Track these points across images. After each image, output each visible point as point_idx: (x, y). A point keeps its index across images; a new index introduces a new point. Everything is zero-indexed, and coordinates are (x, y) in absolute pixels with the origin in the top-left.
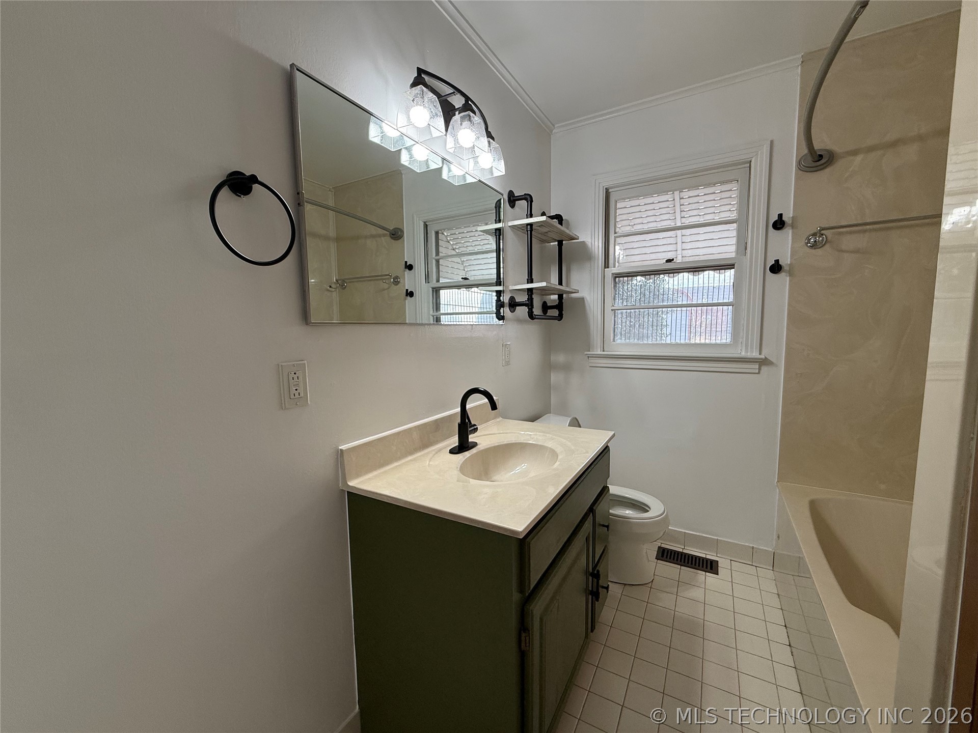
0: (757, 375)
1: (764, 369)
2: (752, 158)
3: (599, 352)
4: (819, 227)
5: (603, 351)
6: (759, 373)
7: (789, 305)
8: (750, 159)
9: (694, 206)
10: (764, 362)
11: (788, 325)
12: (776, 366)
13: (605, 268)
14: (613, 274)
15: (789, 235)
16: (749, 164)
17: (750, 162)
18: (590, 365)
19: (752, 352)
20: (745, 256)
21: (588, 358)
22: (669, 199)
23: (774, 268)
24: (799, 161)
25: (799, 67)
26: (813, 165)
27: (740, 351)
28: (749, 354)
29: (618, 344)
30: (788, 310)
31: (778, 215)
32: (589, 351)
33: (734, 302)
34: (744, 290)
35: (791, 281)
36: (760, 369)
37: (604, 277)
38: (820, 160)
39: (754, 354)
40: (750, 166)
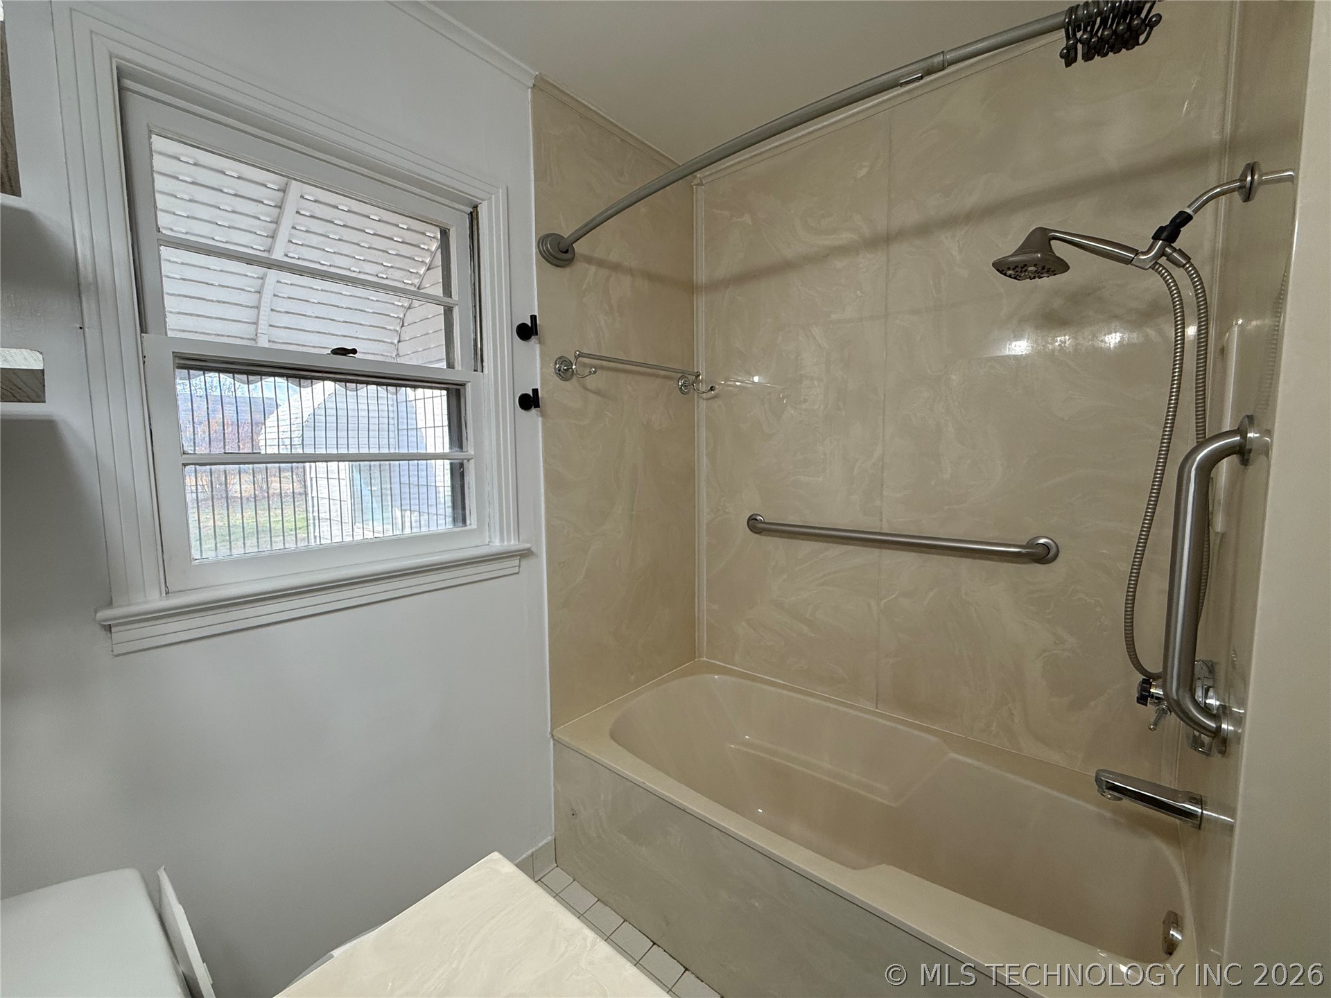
0: (516, 576)
1: (524, 563)
2: (483, 200)
4: (579, 351)
5: (168, 596)
6: (519, 573)
7: (545, 461)
8: (480, 201)
9: (315, 240)
10: (525, 554)
11: (546, 490)
12: (537, 557)
13: (142, 332)
14: (176, 356)
15: (538, 352)
16: (469, 210)
17: (476, 207)
18: (116, 652)
19: (509, 540)
20: (482, 371)
21: (109, 628)
22: (265, 202)
23: (529, 401)
24: (541, 241)
25: (530, 90)
26: (560, 257)
27: (488, 540)
28: (506, 543)
29: (217, 564)
30: (545, 469)
31: (531, 316)
32: (110, 604)
33: (473, 453)
34: (486, 433)
35: (544, 424)
36: (519, 567)
37: (144, 363)
38: (567, 252)
39: (512, 543)
40: (471, 213)
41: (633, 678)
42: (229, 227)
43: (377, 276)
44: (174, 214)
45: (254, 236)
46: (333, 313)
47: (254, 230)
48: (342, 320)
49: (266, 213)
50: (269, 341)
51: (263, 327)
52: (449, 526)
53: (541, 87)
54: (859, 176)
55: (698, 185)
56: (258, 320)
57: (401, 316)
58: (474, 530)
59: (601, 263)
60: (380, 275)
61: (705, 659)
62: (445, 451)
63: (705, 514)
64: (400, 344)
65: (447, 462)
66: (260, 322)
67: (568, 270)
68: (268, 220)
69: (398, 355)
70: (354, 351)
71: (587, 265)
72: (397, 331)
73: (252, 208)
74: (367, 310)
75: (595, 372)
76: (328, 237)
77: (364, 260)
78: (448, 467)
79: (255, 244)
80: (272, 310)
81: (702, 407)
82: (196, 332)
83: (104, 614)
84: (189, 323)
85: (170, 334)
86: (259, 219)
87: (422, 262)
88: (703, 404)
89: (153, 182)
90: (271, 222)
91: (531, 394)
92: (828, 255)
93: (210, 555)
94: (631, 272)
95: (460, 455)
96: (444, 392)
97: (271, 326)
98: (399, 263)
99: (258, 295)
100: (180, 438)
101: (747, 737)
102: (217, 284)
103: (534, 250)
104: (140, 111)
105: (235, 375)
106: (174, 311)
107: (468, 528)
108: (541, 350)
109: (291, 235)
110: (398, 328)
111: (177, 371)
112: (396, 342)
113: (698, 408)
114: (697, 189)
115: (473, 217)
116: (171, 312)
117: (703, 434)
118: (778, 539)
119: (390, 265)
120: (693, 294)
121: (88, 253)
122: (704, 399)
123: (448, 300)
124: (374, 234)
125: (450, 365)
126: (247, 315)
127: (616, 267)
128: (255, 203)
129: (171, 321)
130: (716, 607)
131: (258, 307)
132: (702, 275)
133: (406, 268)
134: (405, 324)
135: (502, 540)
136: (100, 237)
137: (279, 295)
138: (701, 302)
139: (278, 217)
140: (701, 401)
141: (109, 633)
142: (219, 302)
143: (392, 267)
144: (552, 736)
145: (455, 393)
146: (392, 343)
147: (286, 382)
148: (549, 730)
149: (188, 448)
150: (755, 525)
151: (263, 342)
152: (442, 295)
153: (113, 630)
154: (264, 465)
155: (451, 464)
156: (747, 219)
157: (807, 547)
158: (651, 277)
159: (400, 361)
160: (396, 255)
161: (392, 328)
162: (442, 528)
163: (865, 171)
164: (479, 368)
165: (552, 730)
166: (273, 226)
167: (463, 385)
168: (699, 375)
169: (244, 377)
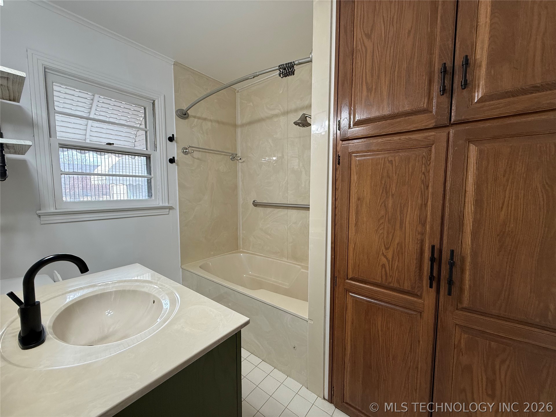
0: (168, 215)
1: (171, 211)
2: (156, 99)
3: (52, 210)
4: (189, 146)
5: (56, 209)
6: (169, 214)
7: (178, 180)
8: (155, 100)
9: (104, 109)
10: (171, 208)
11: (178, 189)
12: (176, 209)
13: (50, 137)
14: (59, 144)
15: (176, 146)
16: (153, 102)
17: (154, 101)
18: (41, 223)
19: (165, 203)
20: (156, 151)
21: (40, 216)
22: (88, 98)
23: (172, 161)
24: (177, 112)
25: (173, 65)
26: (183, 116)
27: (158, 203)
28: (164, 204)
29: (70, 202)
30: (178, 182)
31: (172, 134)
32: (40, 210)
33: (153, 176)
34: (158, 170)
35: (178, 168)
36: (169, 212)
37: (50, 145)
38: (185, 115)
39: (166, 204)
40: (153, 103)
41: (212, 253)
42: (76, 106)
43: (126, 120)
44: (59, 102)
45: (84, 108)
46: (111, 132)
47: (84, 107)
48: (115, 134)
49: (88, 102)
50: (90, 141)
51: (88, 136)
52: (147, 198)
53: (176, 64)
54: (280, 93)
55: (237, 92)
56: (86, 134)
57: (135, 133)
58: (153, 200)
59: (199, 118)
60: (127, 120)
61: (242, 250)
62: (145, 175)
63: (241, 201)
64: (135, 142)
65: (146, 179)
66: (87, 135)
67: (187, 120)
68: (89, 104)
69: (135, 146)
70: (113, 144)
71: (194, 119)
72: (134, 138)
73: (84, 100)
74: (123, 131)
75: (193, 152)
76: (109, 109)
77: (121, 116)
78: (146, 181)
79: (85, 111)
80: (91, 131)
81: (239, 165)
82: (66, 137)
83: (38, 212)
84: (64, 134)
85: (58, 138)
86: (86, 103)
87: (141, 116)
88: (240, 164)
89: (53, 93)
90: (90, 104)
91: (172, 158)
92: (273, 117)
93: (68, 200)
94: (211, 121)
95: (149, 176)
96: (145, 158)
97: (90, 136)
98: (133, 116)
99: (86, 126)
100: (60, 167)
101: (250, 273)
102: (73, 122)
103: (174, 114)
104: (50, 78)
105: (77, 150)
106: (59, 131)
107: (151, 199)
108: (177, 145)
109: (96, 108)
110: (134, 137)
111: (60, 148)
112: (134, 142)
113: (238, 166)
114: (237, 93)
115: (154, 104)
116: (58, 131)
117: (240, 174)
118: (261, 208)
119: (130, 117)
120: (236, 128)
121: (36, 117)
122: (240, 163)
123: (146, 129)
124: (124, 108)
125: (147, 149)
126: (83, 132)
127: (205, 119)
128: (84, 99)
129: (58, 134)
130: (244, 232)
131: (86, 130)
132: (239, 122)
133: (136, 118)
134: (137, 136)
135: (163, 203)
136: (39, 112)
137: (93, 126)
138: (239, 130)
139: (92, 103)
140: (239, 163)
141: (39, 218)
142: (73, 128)
143: (131, 118)
144: (181, 267)
145: (148, 158)
146: (133, 142)
147: (92, 153)
148: (180, 265)
149: (63, 169)
150: (255, 204)
151: (88, 141)
152: (144, 128)
153: (41, 217)
154: (85, 176)
155: (147, 179)
156: (251, 104)
157: (269, 210)
158: (218, 122)
159: (135, 148)
160: (132, 114)
161: (132, 137)
162: (144, 198)
163: (281, 91)
164: (155, 150)
165: (181, 266)
166: (91, 105)
167: (150, 155)
168: (237, 155)
169: (79, 151)
